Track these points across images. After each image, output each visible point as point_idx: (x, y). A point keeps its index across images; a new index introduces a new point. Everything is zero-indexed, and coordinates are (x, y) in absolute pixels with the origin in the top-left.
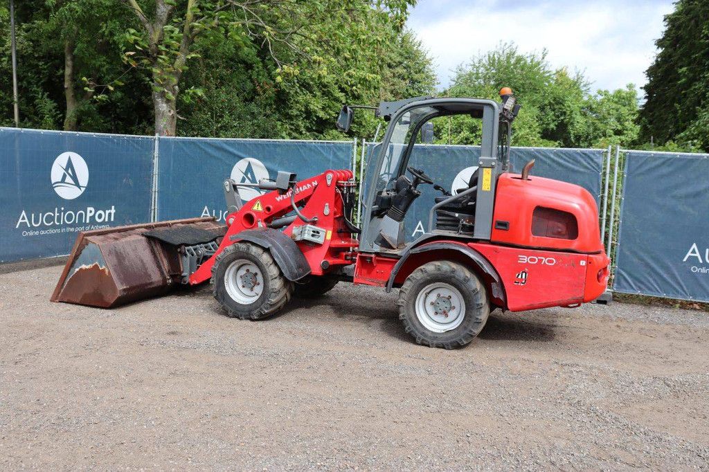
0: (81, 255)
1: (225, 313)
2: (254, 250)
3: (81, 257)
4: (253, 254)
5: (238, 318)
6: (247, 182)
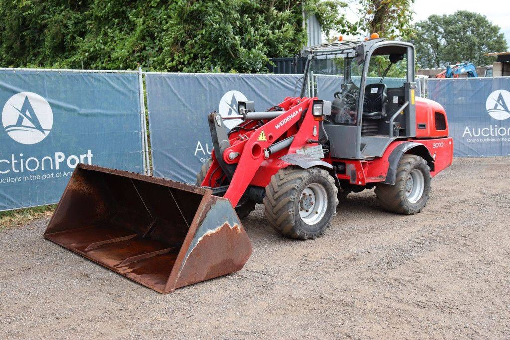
3: (205, 221)
6: (26, 122)
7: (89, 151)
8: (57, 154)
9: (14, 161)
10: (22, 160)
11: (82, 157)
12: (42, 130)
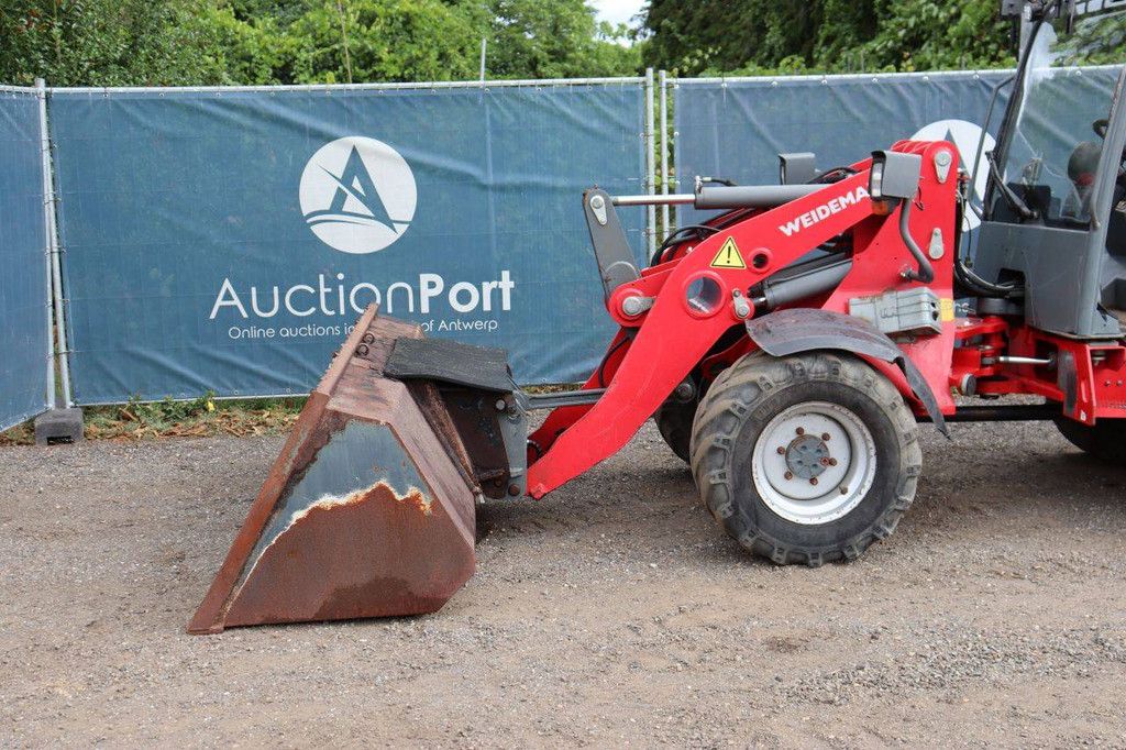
0: (315, 467)
1: (761, 557)
2: (850, 373)
3: (314, 472)
4: (850, 382)
5: (803, 563)
6: (352, 204)
7: (506, 274)
8: (425, 278)
9: (323, 290)
10: (341, 288)
11: (487, 287)
12: (390, 223)
